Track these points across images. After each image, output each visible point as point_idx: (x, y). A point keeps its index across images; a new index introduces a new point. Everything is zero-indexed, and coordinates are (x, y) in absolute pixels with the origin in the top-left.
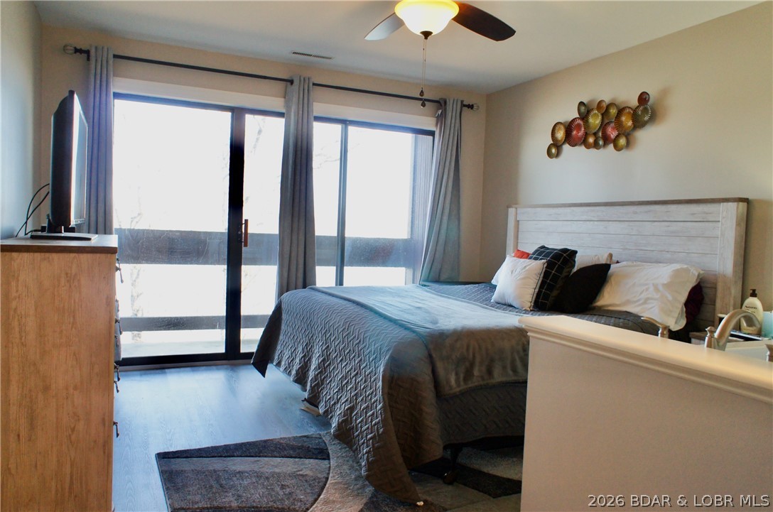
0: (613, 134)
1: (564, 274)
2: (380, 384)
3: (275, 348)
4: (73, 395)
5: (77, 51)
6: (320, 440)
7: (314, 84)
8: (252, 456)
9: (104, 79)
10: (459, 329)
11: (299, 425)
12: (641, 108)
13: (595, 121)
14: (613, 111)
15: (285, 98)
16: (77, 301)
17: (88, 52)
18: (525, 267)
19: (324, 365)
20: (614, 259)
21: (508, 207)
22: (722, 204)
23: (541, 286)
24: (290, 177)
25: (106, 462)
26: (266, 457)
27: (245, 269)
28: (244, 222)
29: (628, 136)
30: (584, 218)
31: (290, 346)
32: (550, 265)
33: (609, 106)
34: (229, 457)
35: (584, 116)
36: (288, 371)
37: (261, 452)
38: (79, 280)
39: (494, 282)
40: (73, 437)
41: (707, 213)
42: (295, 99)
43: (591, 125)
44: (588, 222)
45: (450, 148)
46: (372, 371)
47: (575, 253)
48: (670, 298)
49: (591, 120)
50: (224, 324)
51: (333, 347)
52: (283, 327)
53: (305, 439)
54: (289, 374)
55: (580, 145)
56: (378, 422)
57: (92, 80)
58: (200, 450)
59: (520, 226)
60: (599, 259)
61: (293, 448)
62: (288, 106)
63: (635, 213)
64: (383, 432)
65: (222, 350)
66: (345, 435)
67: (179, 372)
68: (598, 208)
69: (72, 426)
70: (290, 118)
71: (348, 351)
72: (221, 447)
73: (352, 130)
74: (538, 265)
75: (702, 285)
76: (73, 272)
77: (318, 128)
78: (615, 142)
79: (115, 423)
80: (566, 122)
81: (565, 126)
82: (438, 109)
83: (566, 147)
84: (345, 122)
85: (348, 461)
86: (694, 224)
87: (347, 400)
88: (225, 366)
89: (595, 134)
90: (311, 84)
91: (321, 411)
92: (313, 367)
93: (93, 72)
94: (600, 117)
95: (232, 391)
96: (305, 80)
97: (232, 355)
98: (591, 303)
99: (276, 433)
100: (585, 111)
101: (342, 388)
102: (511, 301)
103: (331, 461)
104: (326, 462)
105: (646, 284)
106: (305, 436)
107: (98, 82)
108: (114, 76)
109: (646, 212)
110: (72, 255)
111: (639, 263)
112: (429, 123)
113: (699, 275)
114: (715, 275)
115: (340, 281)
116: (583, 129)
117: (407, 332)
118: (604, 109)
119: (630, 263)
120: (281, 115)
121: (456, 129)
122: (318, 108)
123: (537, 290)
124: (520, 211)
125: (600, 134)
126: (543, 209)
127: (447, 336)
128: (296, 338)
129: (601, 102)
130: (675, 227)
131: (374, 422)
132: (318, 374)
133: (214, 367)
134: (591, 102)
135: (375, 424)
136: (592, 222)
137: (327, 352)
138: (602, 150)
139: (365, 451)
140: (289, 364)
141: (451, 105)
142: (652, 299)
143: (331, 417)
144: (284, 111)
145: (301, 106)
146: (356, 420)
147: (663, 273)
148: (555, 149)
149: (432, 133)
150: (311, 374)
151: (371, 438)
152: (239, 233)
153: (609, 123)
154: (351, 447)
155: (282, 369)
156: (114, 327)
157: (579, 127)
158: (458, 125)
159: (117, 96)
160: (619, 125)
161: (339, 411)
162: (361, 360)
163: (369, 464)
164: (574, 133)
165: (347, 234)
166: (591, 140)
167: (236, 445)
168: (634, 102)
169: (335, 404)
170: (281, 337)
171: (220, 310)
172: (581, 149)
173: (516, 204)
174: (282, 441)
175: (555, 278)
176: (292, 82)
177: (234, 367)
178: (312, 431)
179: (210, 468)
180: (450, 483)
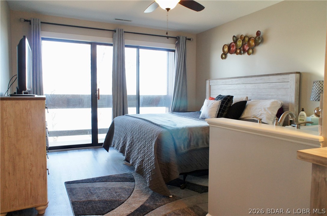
0: (247, 48)
1: (229, 105)
2: (153, 150)
3: (112, 140)
4: (30, 157)
5: (25, 21)
6: (131, 175)
7: (124, 32)
8: (104, 182)
9: (37, 32)
10: (185, 127)
11: (122, 170)
12: (258, 37)
13: (240, 43)
14: (247, 39)
15: (113, 38)
16: (30, 119)
17: (30, 21)
18: (213, 103)
19: (131, 144)
20: (249, 99)
21: (206, 80)
22: (290, 75)
23: (219, 111)
24: (116, 70)
25: (44, 183)
26: (109, 182)
27: (99, 110)
28: (97, 90)
29: (253, 49)
30: (237, 83)
31: (118, 138)
32: (223, 102)
33: (245, 37)
34: (94, 182)
35: (235, 42)
37: (107, 180)
38: (31, 111)
39: (201, 111)
40: (31, 173)
41: (284, 79)
42: (117, 38)
43: (238, 45)
44: (238, 85)
45: (182, 56)
46: (150, 145)
47: (233, 97)
48: (270, 113)
49: (238, 43)
50: (91, 132)
51: (135, 137)
52: (115, 131)
53: (125, 175)
54: (118, 149)
55: (234, 53)
56: (153, 165)
57: (32, 33)
58: (82, 180)
59: (211, 88)
60: (242, 99)
61: (120, 178)
62: (114, 41)
63: (256, 80)
64: (155, 169)
65: (91, 142)
66: (141, 171)
67: (73, 151)
68: (242, 79)
69: (30, 169)
70: (115, 46)
71: (140, 138)
72: (91, 179)
73: (141, 50)
74: (218, 102)
75: (283, 107)
76: (28, 108)
77: (127, 50)
78: (248, 51)
79: (48, 169)
80: (228, 44)
81: (228, 46)
82: (176, 41)
83: (229, 55)
84: (138, 47)
85: (142, 182)
86: (280, 83)
87: (141, 157)
88: (92, 149)
89: (240, 49)
90: (123, 32)
91: (131, 162)
92: (127, 146)
93: (33, 29)
94: (242, 42)
95: (95, 157)
96: (121, 30)
97: (95, 145)
98: (240, 117)
99: (113, 173)
100: (235, 39)
101: (139, 153)
102: (207, 117)
103: (136, 182)
104: (134, 183)
105: (261, 108)
106: (125, 174)
107: (35, 33)
108: (41, 31)
109: (261, 79)
110: (28, 101)
111: (258, 100)
112: (173, 47)
113: (281, 104)
114: (288, 104)
115: (138, 112)
116: (235, 47)
117: (164, 129)
118: (243, 39)
119: (255, 100)
120: (111, 45)
121: (184, 48)
122: (127, 42)
124: (211, 81)
125: (242, 49)
126: (220, 80)
127: (180, 130)
128: (120, 135)
129: (242, 35)
130: (272, 85)
131: (151, 165)
132: (129, 148)
133: (88, 149)
134: (238, 35)
135: (152, 166)
136: (240, 85)
137: (132, 139)
138: (243, 55)
139: (148, 176)
140: (118, 146)
141: (181, 39)
142: (263, 114)
143: (135, 165)
144: (112, 43)
145: (119, 41)
146: (144, 165)
147: (268, 103)
148: (224, 56)
149: (174, 51)
150: (126, 149)
151: (150, 171)
152: (96, 94)
153: (245, 44)
154: (143, 176)
155: (115, 148)
157: (233, 46)
158: (184, 47)
159: (43, 39)
160: (249, 45)
161: (138, 162)
162: (146, 141)
163: (150, 182)
164: (232, 48)
165: (140, 94)
166: (238, 51)
167: (97, 178)
168: (255, 35)
169: (136, 159)
170: (114, 135)
171: (89, 127)
172: (235, 55)
173: (210, 79)
174: (115, 176)
175: (225, 107)
176: (115, 31)
178: (128, 172)
179: (87, 187)
180: (183, 189)
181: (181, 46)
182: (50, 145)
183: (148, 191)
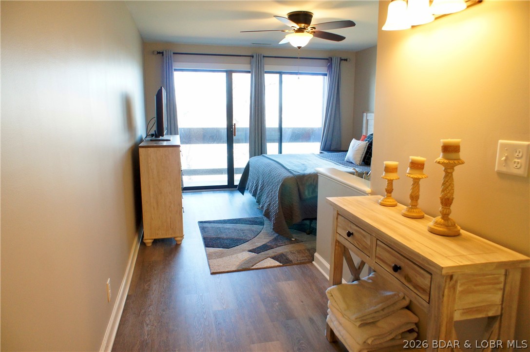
3: (247, 182)
4: (169, 196)
5: (159, 53)
7: (264, 57)
9: (170, 64)
15: (250, 64)
16: (169, 163)
17: (162, 53)
18: (359, 145)
19: (262, 188)
21: (363, 112)
24: (253, 103)
27: (235, 145)
28: (234, 125)
31: (252, 181)
34: (225, 223)
36: (250, 192)
37: (237, 222)
38: (169, 157)
42: (254, 66)
45: (334, 80)
46: (276, 190)
50: (227, 172)
51: (265, 181)
52: (250, 173)
53: (256, 218)
56: (277, 208)
59: (369, 123)
61: (250, 221)
62: (252, 69)
64: (278, 212)
65: (226, 184)
66: (267, 214)
69: (170, 206)
70: (253, 74)
71: (269, 182)
72: (222, 220)
73: (283, 76)
74: (365, 144)
77: (267, 77)
79: (183, 208)
82: (328, 63)
84: (281, 73)
87: (268, 201)
88: (228, 191)
90: (262, 57)
92: (259, 189)
95: (231, 202)
96: (259, 55)
97: (230, 186)
99: (245, 216)
101: (267, 197)
102: (351, 160)
103: (264, 226)
104: (262, 226)
107: (168, 66)
108: (174, 62)
112: (324, 70)
117: (291, 174)
120: (249, 72)
121: (338, 72)
122: (267, 68)
123: (363, 156)
124: (368, 114)
127: (306, 176)
128: (253, 177)
132: (260, 192)
133: (223, 191)
137: (263, 183)
139: (273, 220)
140: (251, 189)
141: (334, 60)
143: (264, 208)
144: (250, 70)
145: (257, 68)
146: (271, 208)
149: (326, 75)
150: (258, 192)
151: (275, 215)
152: (232, 129)
154: (269, 219)
156: (180, 173)
158: (338, 70)
159: (176, 70)
162: (273, 185)
165: (283, 127)
167: (228, 220)
169: (265, 203)
170: (249, 177)
171: (225, 166)
173: (367, 111)
174: (246, 219)
176: (253, 57)
177: (231, 192)
178: (260, 216)
179: (218, 226)
180: (309, 234)
181: (333, 69)
182: (185, 185)
183: (274, 234)
